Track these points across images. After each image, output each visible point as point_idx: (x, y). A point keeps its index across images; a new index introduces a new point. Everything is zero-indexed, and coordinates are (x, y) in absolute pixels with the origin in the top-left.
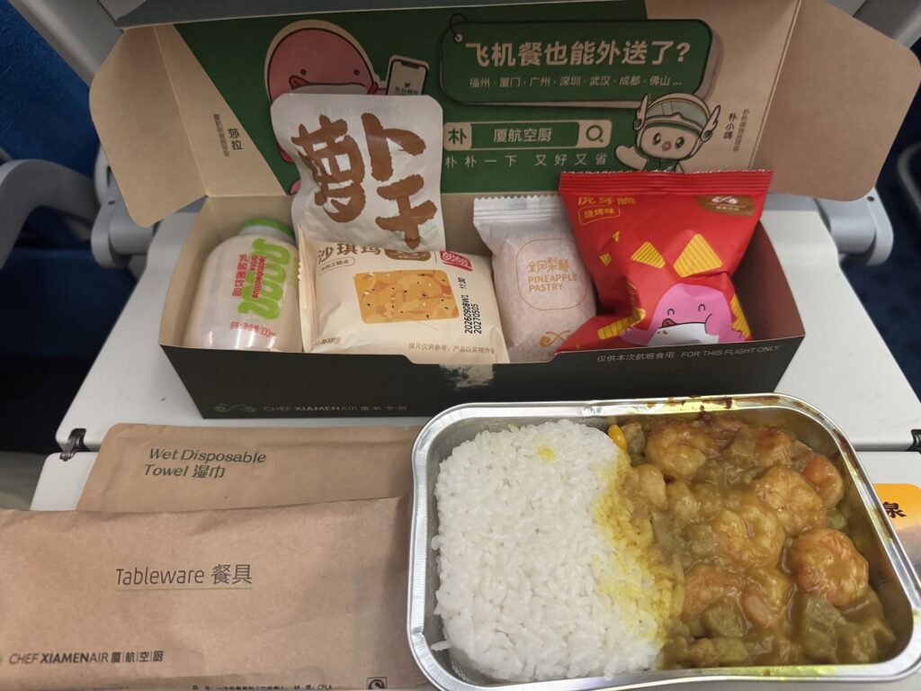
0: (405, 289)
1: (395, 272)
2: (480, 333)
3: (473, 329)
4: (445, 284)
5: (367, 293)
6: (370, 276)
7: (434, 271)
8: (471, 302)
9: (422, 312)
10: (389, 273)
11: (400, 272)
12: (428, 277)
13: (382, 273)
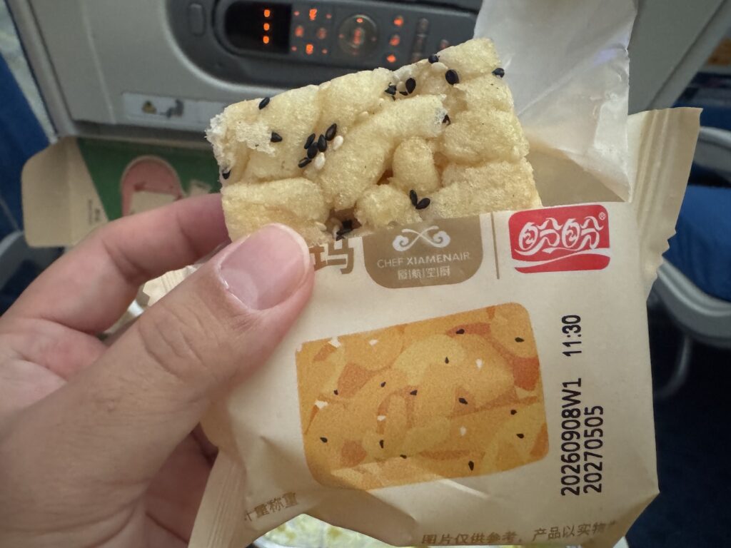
0: (413, 383)
1: (390, 330)
2: (599, 490)
3: (582, 484)
4: (522, 351)
5: (321, 405)
6: (333, 349)
7: (491, 311)
8: (586, 401)
9: (457, 455)
10: (376, 334)
11: (401, 329)
12: (475, 337)
13: (357, 336)
